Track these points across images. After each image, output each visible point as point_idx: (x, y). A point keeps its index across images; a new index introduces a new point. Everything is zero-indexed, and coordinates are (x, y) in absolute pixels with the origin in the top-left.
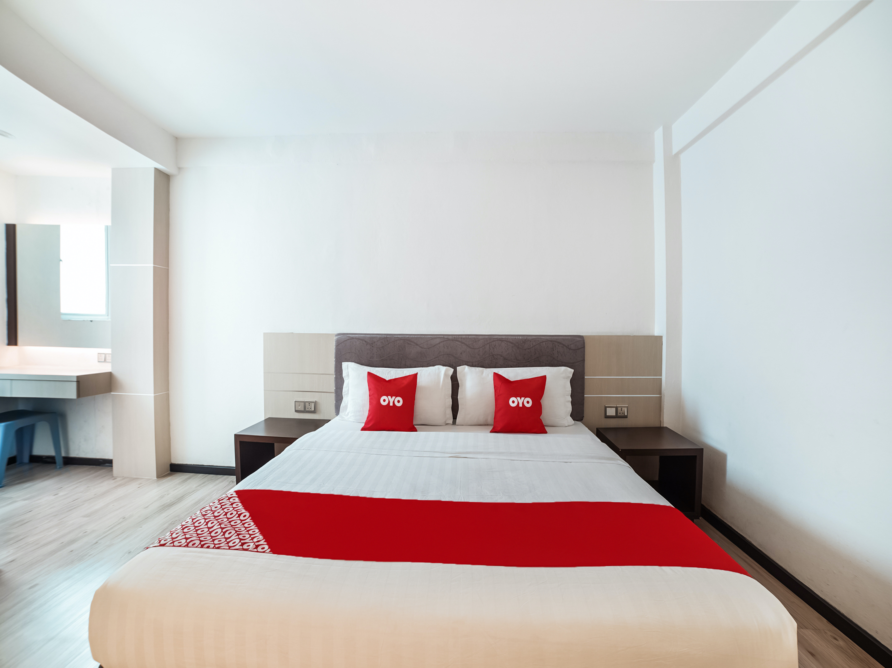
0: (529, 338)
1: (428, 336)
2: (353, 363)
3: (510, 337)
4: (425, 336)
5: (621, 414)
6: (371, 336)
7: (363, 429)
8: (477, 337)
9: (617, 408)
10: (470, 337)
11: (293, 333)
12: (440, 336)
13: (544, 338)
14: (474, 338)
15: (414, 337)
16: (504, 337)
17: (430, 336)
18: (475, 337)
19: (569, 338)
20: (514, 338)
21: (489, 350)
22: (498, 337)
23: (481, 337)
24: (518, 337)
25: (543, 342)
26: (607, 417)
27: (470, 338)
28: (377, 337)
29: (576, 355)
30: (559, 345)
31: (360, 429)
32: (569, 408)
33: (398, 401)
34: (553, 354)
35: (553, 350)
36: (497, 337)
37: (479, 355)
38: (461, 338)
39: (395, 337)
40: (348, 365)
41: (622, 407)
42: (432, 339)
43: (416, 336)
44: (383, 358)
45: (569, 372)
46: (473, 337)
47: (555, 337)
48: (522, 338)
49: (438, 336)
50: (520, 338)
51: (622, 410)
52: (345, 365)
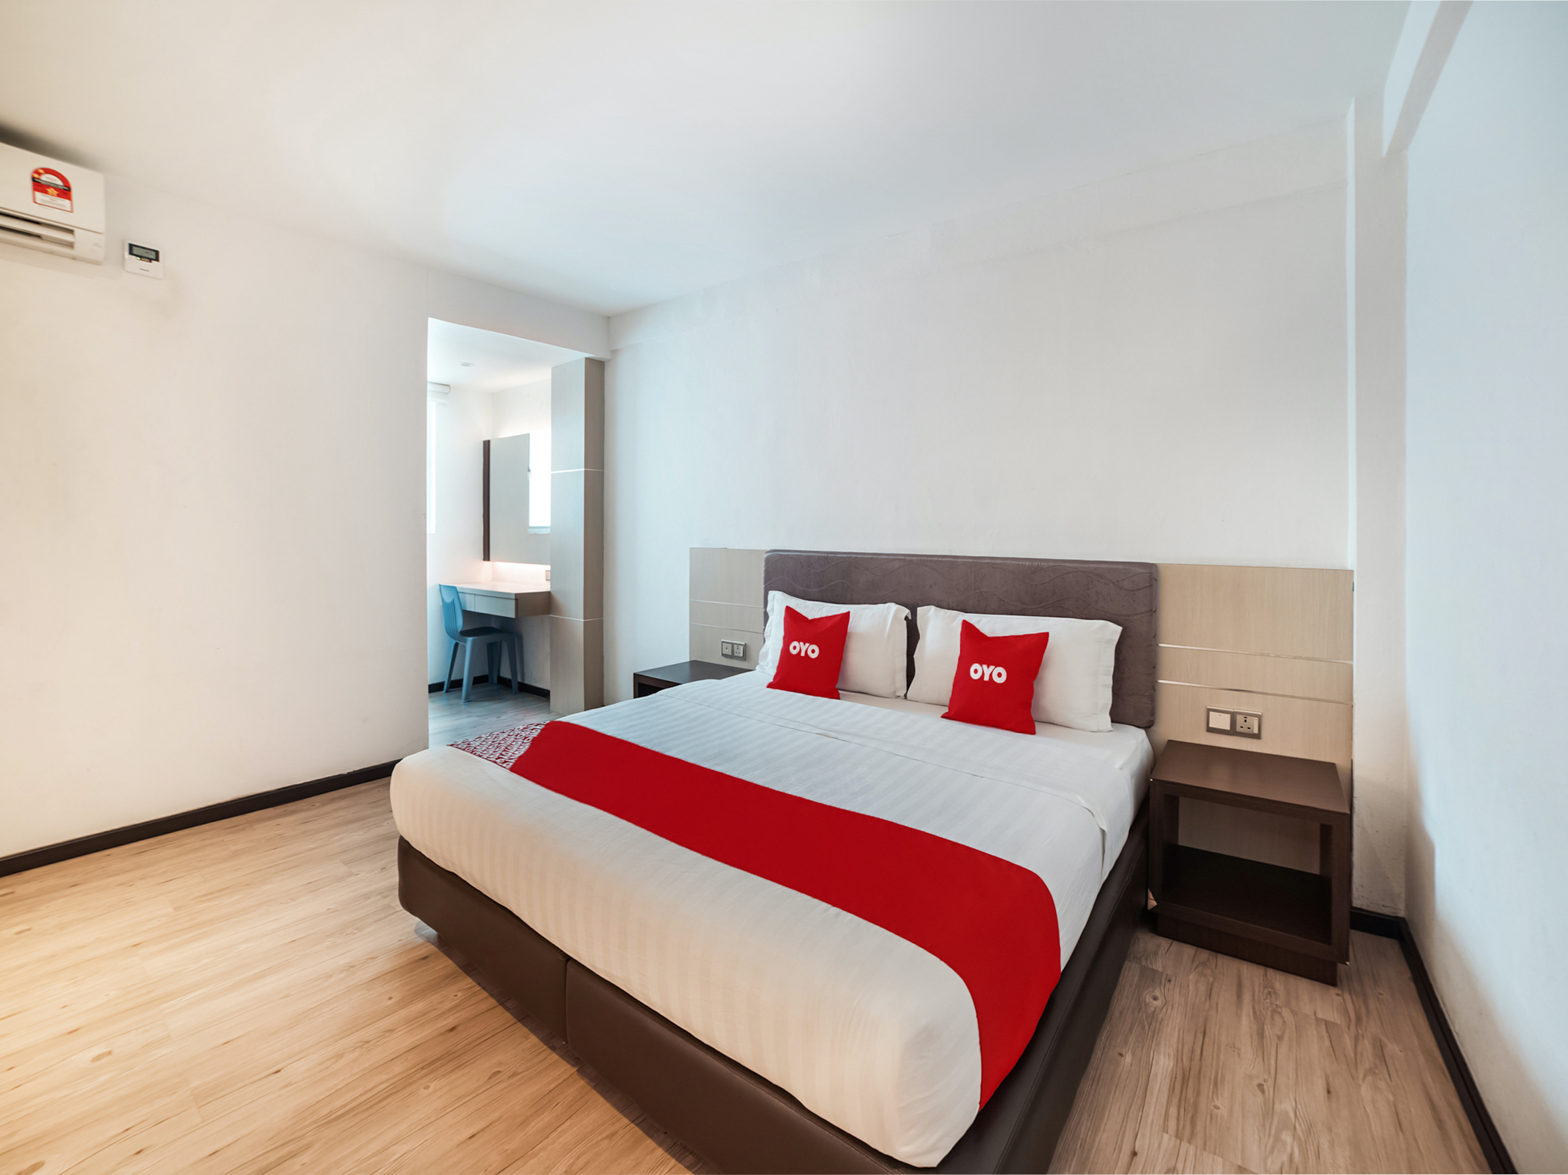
0: (1042, 564)
1: (883, 557)
2: (781, 592)
3: (1009, 562)
4: (879, 557)
5: (1245, 730)
6: (808, 554)
7: (770, 686)
8: (955, 560)
9: (1233, 716)
10: (944, 559)
11: (726, 548)
12: (900, 557)
13: (1070, 565)
14: (950, 561)
15: (864, 558)
16: (999, 561)
17: (885, 557)
18: (952, 560)
19: (1121, 567)
20: (1016, 564)
21: (975, 583)
22: (990, 561)
23: (962, 560)
24: (1024, 563)
25: (1068, 573)
26: (1210, 730)
27: (944, 561)
28: (815, 556)
29: (1134, 601)
30: (1100, 581)
31: (766, 686)
32: (1106, 698)
33: (813, 651)
34: (1089, 595)
35: (1088, 589)
36: (987, 561)
37: (958, 590)
38: (931, 561)
39: (838, 557)
40: (774, 595)
41: (1246, 715)
42: (888, 561)
43: (865, 556)
44: (823, 588)
45: (1114, 631)
46: (949, 559)
47: (1092, 565)
48: (1030, 563)
49: (897, 557)
50: (1027, 563)
51: (1246, 721)
52: (772, 594)
